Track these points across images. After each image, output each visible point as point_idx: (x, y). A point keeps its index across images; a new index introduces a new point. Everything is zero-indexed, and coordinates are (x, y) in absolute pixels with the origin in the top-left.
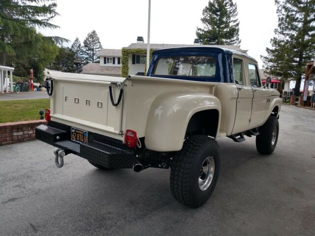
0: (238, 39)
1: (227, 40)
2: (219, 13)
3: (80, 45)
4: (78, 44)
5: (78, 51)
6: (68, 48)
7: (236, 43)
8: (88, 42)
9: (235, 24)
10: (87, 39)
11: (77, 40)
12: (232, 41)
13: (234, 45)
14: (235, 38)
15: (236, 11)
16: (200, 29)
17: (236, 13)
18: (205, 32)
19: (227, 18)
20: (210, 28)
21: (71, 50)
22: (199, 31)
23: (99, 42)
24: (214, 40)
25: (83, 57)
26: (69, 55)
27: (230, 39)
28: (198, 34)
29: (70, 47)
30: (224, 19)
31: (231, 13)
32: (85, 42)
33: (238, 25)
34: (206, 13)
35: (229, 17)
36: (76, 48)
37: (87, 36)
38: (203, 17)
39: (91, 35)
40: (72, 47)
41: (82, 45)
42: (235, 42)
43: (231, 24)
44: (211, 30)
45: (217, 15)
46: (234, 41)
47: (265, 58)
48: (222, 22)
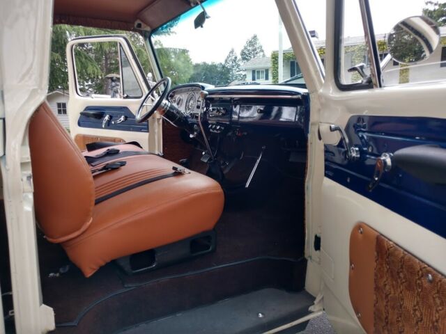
3: (236, 58)
4: (234, 57)
5: (233, 67)
6: (221, 64)
8: (247, 52)
10: (245, 48)
11: (232, 52)
21: (224, 67)
23: (263, 51)
25: (240, 75)
26: (222, 73)
29: (223, 63)
32: (243, 54)
36: (231, 63)
37: (245, 44)
39: (250, 42)
40: (226, 61)
41: (239, 57)
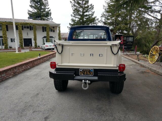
0: (51, 18)
1: (45, 18)
2: (39, 3)
7: (50, 20)
9: (49, 10)
12: (48, 19)
13: (50, 21)
14: (49, 17)
15: (48, 3)
16: (30, 11)
17: (48, 5)
18: (33, 13)
19: (44, 6)
20: (36, 11)
22: (30, 12)
24: (39, 17)
27: (47, 17)
28: (29, 14)
30: (43, 7)
31: (45, 4)
33: (50, 10)
34: (32, 3)
35: (45, 6)
38: (30, 4)
42: (50, 19)
43: (46, 10)
44: (37, 12)
45: (38, 4)
46: (49, 18)
47: (69, 28)
48: (42, 9)
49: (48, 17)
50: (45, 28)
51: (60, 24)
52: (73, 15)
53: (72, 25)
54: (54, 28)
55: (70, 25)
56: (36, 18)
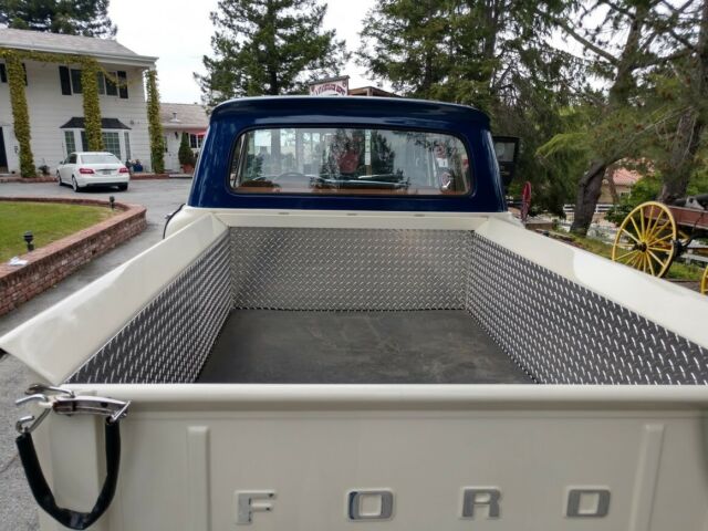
0: (109, 24)
1: (78, 23)
7: (105, 32)
12: (93, 27)
13: (102, 37)
14: (99, 20)
24: (42, 18)
27: (87, 20)
42: (101, 28)
46: (98, 26)
47: (204, 79)
49: (94, 16)
50: (77, 75)
51: (155, 59)
52: (222, 16)
53: (215, 64)
54: (126, 76)
55: (206, 65)
56: (28, 19)
